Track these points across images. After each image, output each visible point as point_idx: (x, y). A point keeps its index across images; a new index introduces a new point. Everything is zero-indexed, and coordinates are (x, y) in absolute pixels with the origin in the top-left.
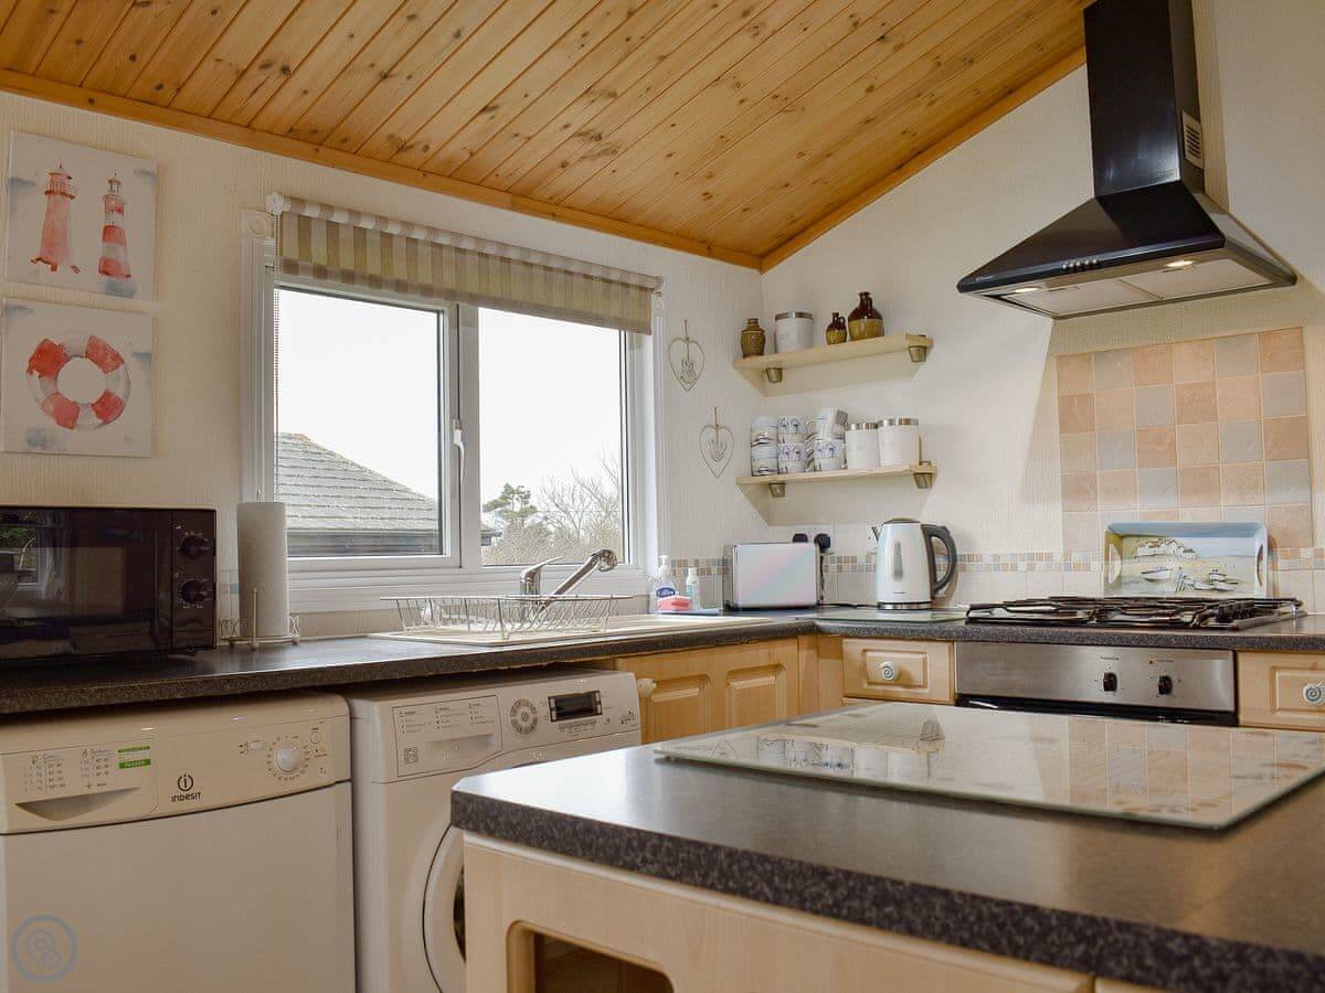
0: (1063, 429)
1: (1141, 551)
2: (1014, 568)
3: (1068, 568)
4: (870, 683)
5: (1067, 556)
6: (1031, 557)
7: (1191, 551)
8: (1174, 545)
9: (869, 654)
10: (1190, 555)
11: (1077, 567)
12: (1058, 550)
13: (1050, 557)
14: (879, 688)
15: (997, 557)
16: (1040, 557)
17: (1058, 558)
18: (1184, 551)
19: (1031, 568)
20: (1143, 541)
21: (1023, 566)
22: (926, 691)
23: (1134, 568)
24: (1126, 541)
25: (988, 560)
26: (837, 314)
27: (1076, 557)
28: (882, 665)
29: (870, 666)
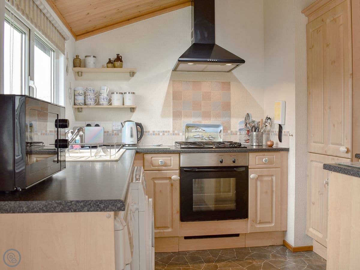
0: (173, 99)
1: (193, 131)
2: (159, 134)
3: (174, 134)
4: (153, 166)
5: (174, 131)
6: (163, 131)
7: (204, 131)
8: (201, 129)
9: (153, 158)
10: (204, 132)
11: (176, 134)
12: (171, 130)
13: (169, 132)
14: (157, 167)
15: (154, 132)
16: (166, 132)
17: (171, 132)
18: (203, 131)
19: (164, 134)
20: (193, 128)
21: (161, 134)
22: (171, 167)
23: (191, 135)
24: (189, 128)
25: (151, 132)
26: (110, 59)
27: (176, 132)
28: (159, 161)
29: (154, 162)
